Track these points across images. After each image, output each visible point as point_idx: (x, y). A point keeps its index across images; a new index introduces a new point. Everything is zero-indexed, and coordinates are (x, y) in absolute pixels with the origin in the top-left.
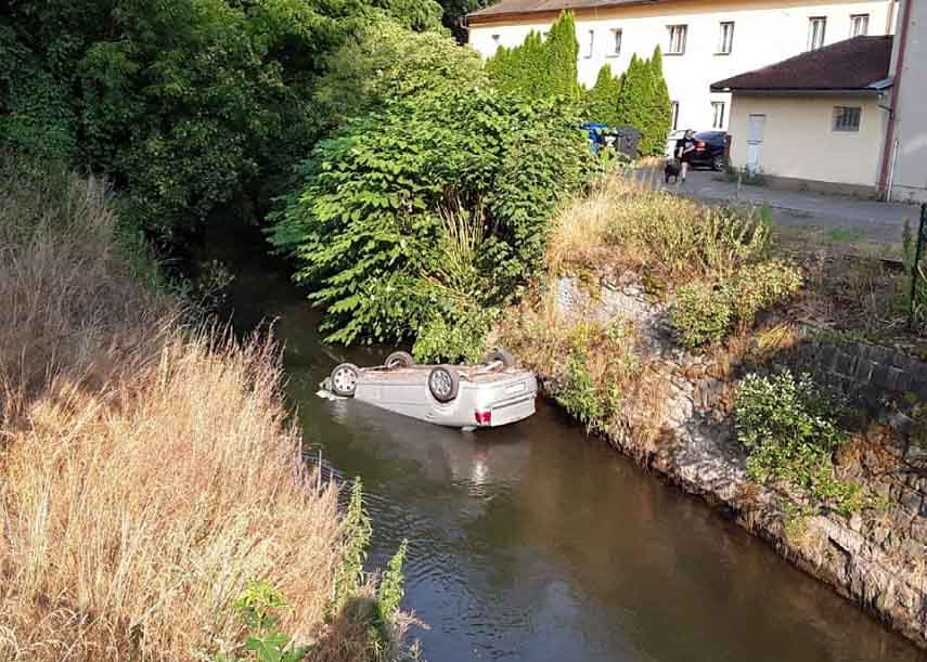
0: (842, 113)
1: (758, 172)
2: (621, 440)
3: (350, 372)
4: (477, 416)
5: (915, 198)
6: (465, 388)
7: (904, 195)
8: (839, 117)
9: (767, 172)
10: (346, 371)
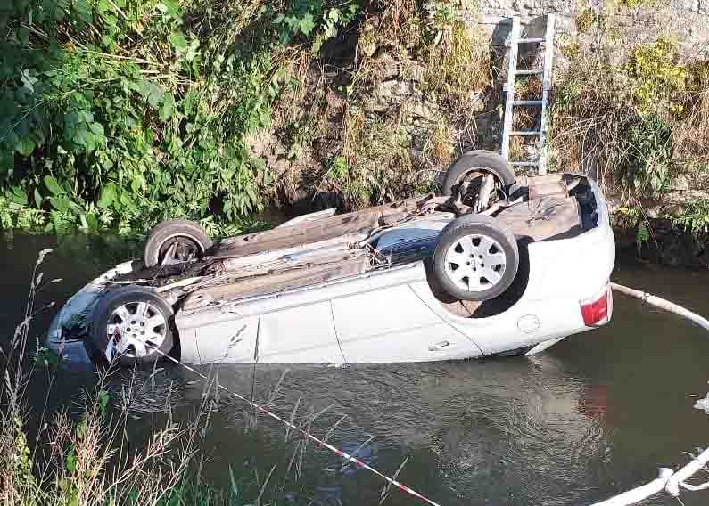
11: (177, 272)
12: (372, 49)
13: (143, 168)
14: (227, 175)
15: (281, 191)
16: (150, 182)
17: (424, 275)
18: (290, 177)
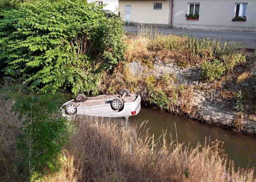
0: (155, 5)
1: (131, 22)
2: (173, 110)
3: (73, 105)
4: (132, 113)
5: (182, 27)
6: (127, 105)
7: (178, 26)
8: (155, 6)
9: (134, 22)
10: (71, 105)
11: (79, 101)
12: (116, 72)
13: (80, 86)
14: (93, 88)
15: (101, 91)
16: (81, 88)
17: (110, 105)
18: (103, 89)
